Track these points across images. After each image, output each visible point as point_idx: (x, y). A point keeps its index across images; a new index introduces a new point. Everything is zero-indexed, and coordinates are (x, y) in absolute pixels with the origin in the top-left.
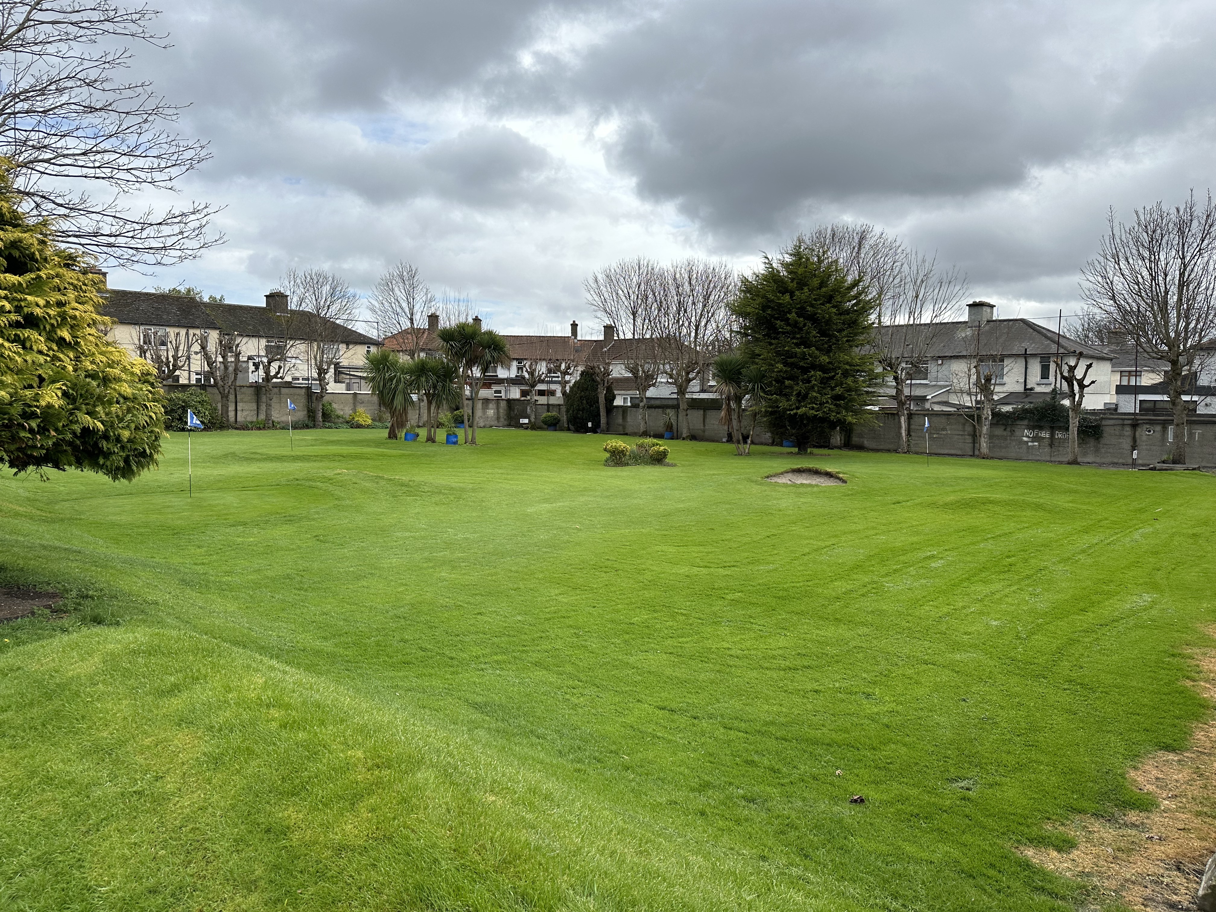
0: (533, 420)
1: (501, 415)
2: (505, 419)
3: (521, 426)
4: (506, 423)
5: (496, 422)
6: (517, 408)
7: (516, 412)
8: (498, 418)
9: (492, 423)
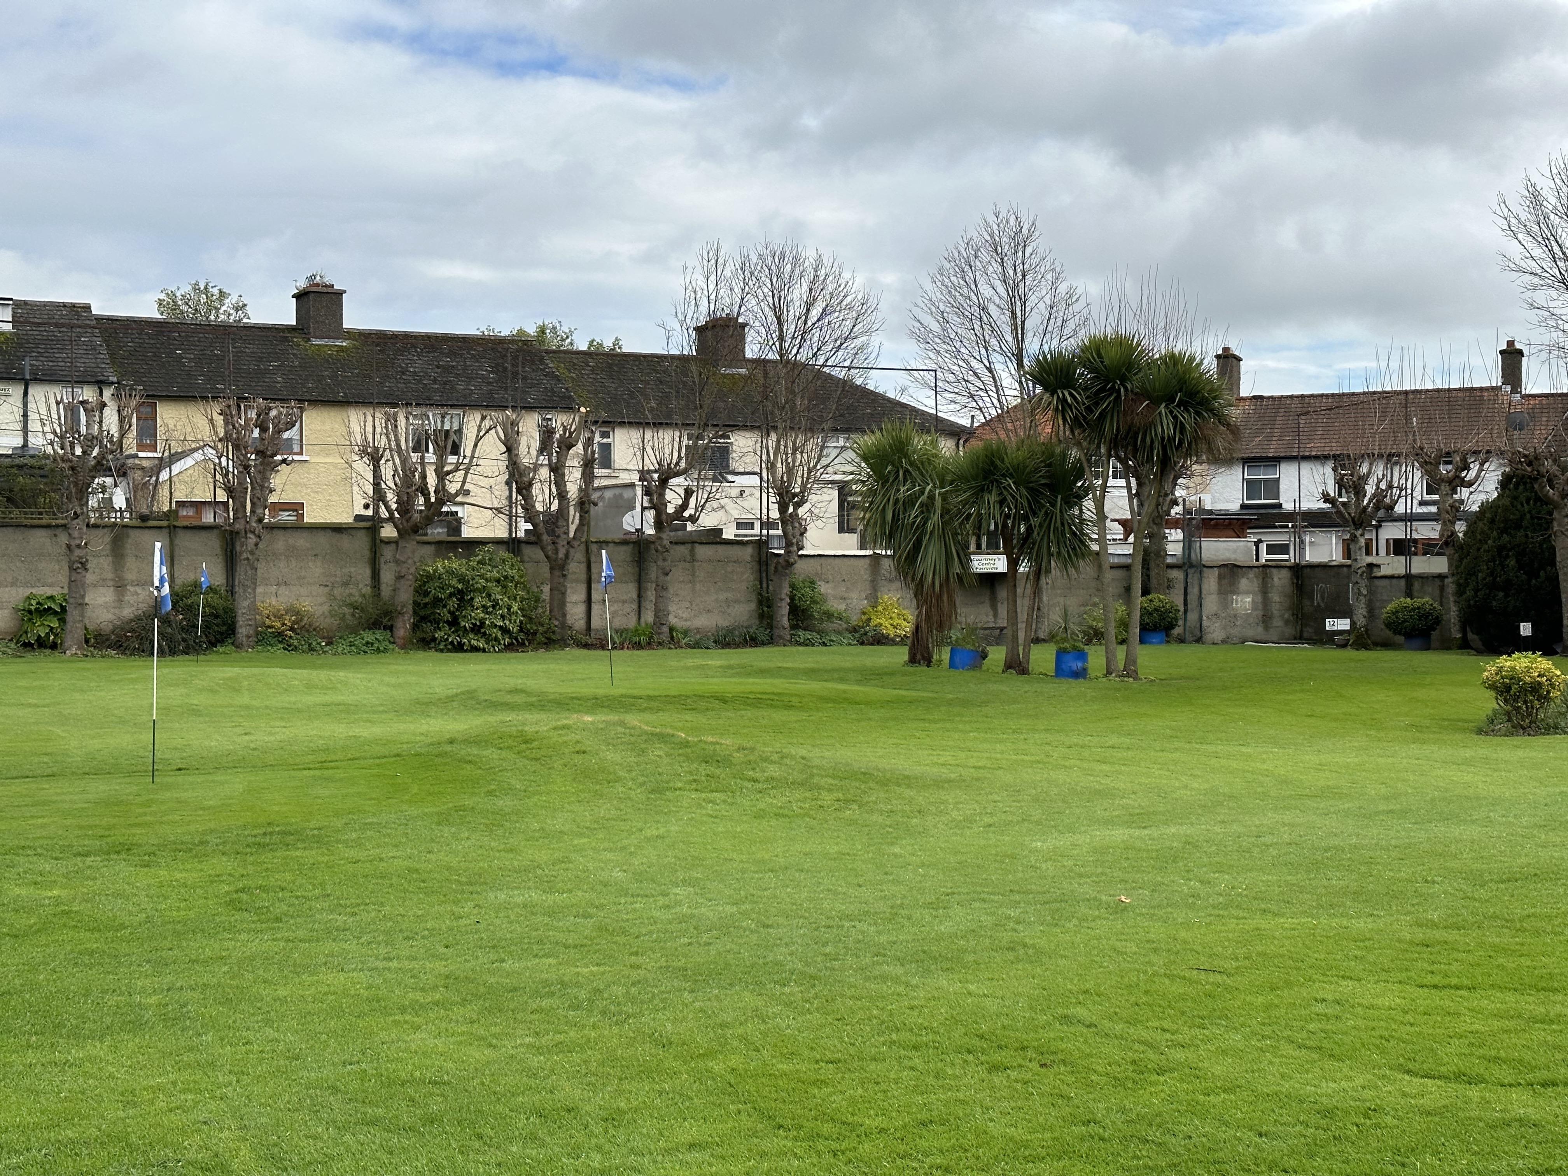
0: (1361, 621)
1: (1275, 609)
2: (1287, 622)
3: (1329, 639)
4: (1289, 631)
5: (1260, 629)
6: (1321, 589)
7: (1317, 599)
8: (1266, 619)
9: (1250, 633)
